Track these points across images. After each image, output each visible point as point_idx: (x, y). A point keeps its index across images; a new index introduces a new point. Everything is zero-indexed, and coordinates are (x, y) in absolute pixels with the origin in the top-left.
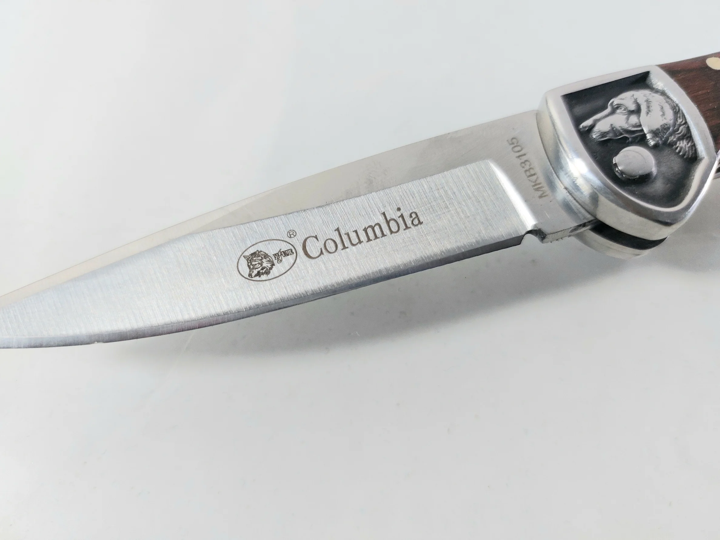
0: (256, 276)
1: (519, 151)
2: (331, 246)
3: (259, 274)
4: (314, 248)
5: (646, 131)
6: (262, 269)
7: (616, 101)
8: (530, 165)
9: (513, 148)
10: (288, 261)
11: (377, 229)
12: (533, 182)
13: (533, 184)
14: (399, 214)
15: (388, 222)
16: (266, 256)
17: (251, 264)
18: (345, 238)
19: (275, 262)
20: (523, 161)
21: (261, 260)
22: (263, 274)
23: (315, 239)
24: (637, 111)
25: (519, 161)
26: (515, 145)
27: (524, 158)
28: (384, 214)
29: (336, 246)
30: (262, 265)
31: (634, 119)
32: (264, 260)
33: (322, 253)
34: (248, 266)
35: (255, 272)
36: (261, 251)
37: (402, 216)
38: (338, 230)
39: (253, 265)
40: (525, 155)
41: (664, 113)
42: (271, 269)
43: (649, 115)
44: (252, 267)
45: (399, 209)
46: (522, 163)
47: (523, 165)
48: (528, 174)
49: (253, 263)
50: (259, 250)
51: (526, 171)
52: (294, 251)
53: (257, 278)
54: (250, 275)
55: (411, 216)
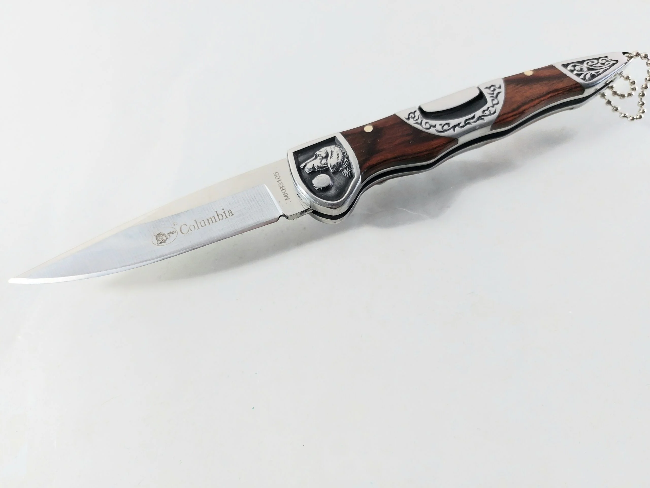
0: (160, 243)
1: (278, 179)
2: (192, 228)
3: (161, 243)
4: (185, 229)
5: (329, 166)
6: (163, 240)
7: (318, 153)
8: (283, 185)
9: (276, 177)
10: (173, 236)
11: (213, 219)
12: (284, 193)
13: (284, 194)
14: (223, 211)
15: (218, 216)
16: (164, 235)
17: (158, 239)
18: (199, 224)
19: (168, 237)
20: (280, 183)
21: (162, 237)
22: (163, 242)
23: (185, 225)
24: (327, 157)
25: (278, 183)
26: (277, 175)
27: (280, 182)
28: (216, 212)
29: (195, 228)
30: (162, 239)
31: (324, 161)
32: (163, 237)
33: (188, 231)
34: (157, 239)
35: (160, 242)
36: (162, 233)
37: (224, 212)
38: (196, 221)
39: (159, 239)
40: (281, 180)
41: (338, 156)
42: (166, 240)
43: (331, 159)
44: (158, 240)
45: (223, 209)
46: (279, 184)
47: (280, 185)
48: (282, 189)
49: (159, 238)
50: (161, 232)
51: (281, 188)
52: (176, 231)
53: (161, 244)
54: (157, 244)
55: (228, 212)
